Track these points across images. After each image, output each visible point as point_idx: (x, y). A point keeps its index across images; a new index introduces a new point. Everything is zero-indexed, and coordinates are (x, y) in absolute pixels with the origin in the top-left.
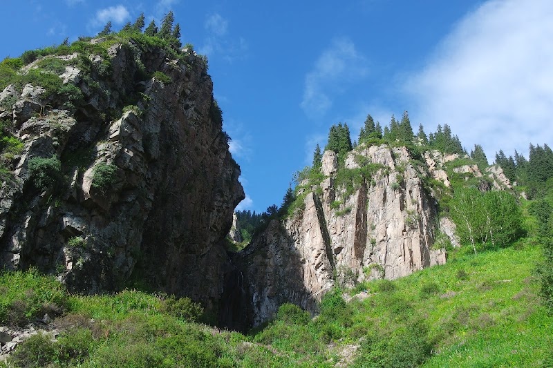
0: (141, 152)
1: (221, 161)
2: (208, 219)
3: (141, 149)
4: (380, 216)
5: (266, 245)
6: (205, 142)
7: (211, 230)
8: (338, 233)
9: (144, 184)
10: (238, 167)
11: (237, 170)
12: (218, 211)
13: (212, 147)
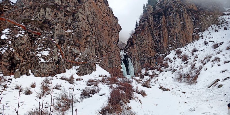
0: (88, 23)
1: (111, 18)
2: (112, 39)
3: (87, 22)
4: (172, 26)
5: (133, 44)
6: (104, 12)
7: (114, 43)
8: (158, 35)
9: (91, 33)
10: (117, 18)
11: (117, 20)
12: (114, 36)
13: (107, 14)
